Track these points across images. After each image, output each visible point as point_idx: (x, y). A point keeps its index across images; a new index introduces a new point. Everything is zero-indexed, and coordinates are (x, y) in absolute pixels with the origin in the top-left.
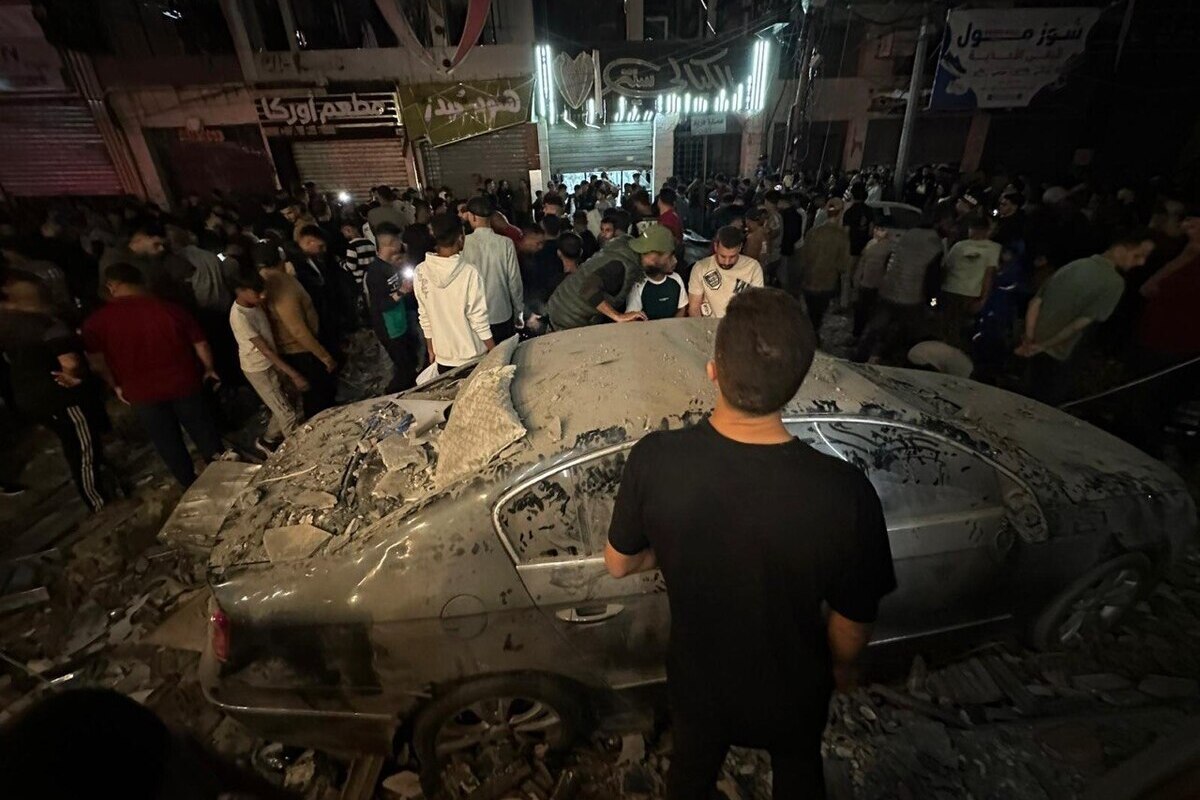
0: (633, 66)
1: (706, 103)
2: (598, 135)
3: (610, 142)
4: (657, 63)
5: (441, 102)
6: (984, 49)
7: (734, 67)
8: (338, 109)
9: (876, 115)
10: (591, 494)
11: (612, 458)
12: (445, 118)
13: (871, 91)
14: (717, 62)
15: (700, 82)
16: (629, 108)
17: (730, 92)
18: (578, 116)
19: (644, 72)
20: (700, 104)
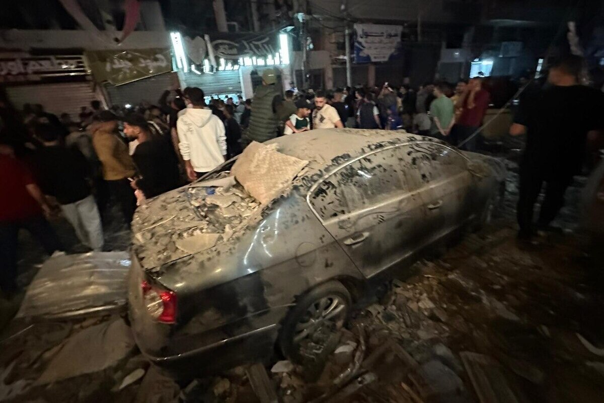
0: (225, 44)
1: (263, 61)
2: (212, 77)
3: (218, 81)
4: (237, 43)
5: (116, 61)
6: (370, 39)
7: (273, 45)
8: (41, 65)
9: (334, 66)
10: (344, 185)
11: (348, 167)
12: (119, 70)
13: (331, 56)
14: (265, 43)
15: (259, 51)
16: (226, 64)
17: (273, 57)
18: (200, 67)
19: (231, 47)
20: (261, 62)
